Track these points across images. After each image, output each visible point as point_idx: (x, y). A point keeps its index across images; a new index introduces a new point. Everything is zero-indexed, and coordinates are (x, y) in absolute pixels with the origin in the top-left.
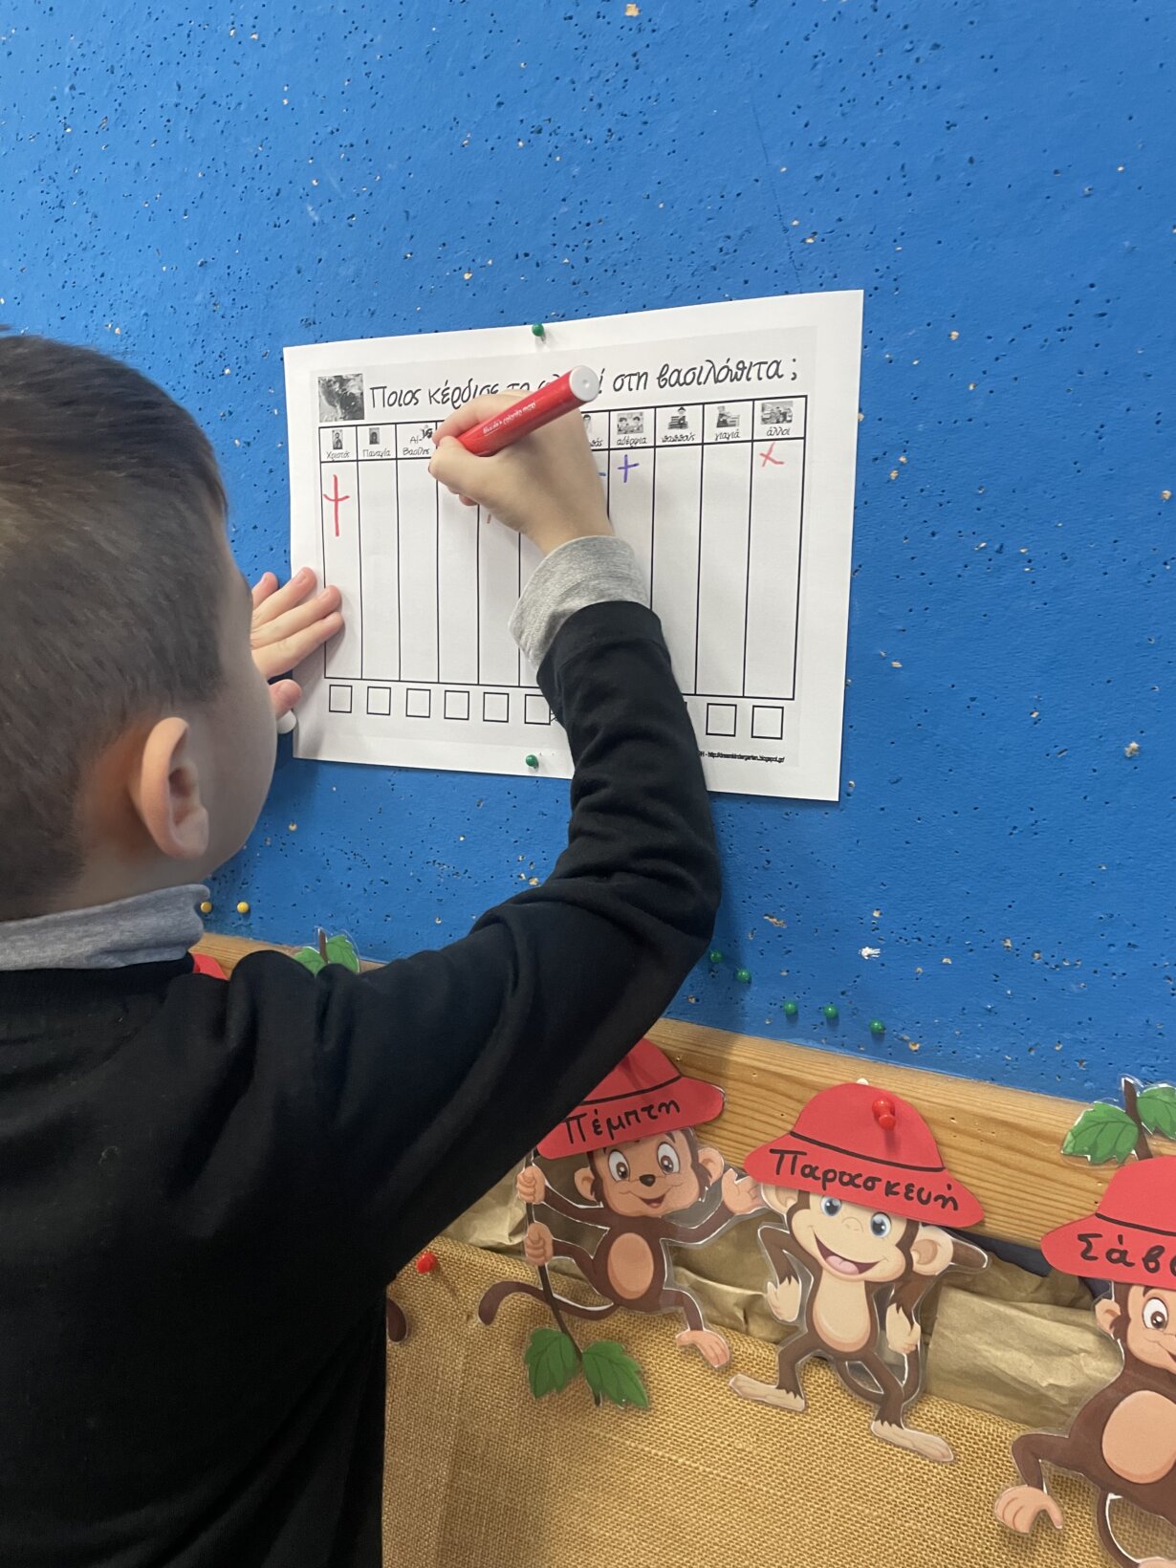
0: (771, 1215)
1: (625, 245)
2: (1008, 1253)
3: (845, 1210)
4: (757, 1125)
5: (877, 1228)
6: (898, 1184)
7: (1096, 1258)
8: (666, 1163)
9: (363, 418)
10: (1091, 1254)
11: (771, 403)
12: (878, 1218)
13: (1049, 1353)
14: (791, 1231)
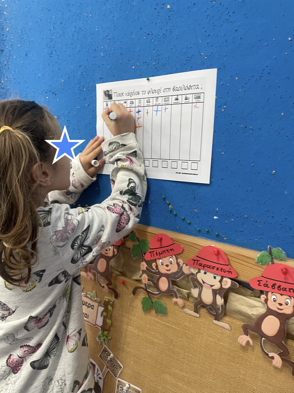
0: (193, 274)
1: (167, 59)
2: (240, 283)
3: (208, 273)
4: (190, 254)
5: (215, 278)
6: (219, 268)
7: (261, 286)
8: (171, 262)
9: (112, 99)
10: (260, 285)
11: (197, 94)
12: (215, 275)
13: (252, 307)
14: (197, 277)
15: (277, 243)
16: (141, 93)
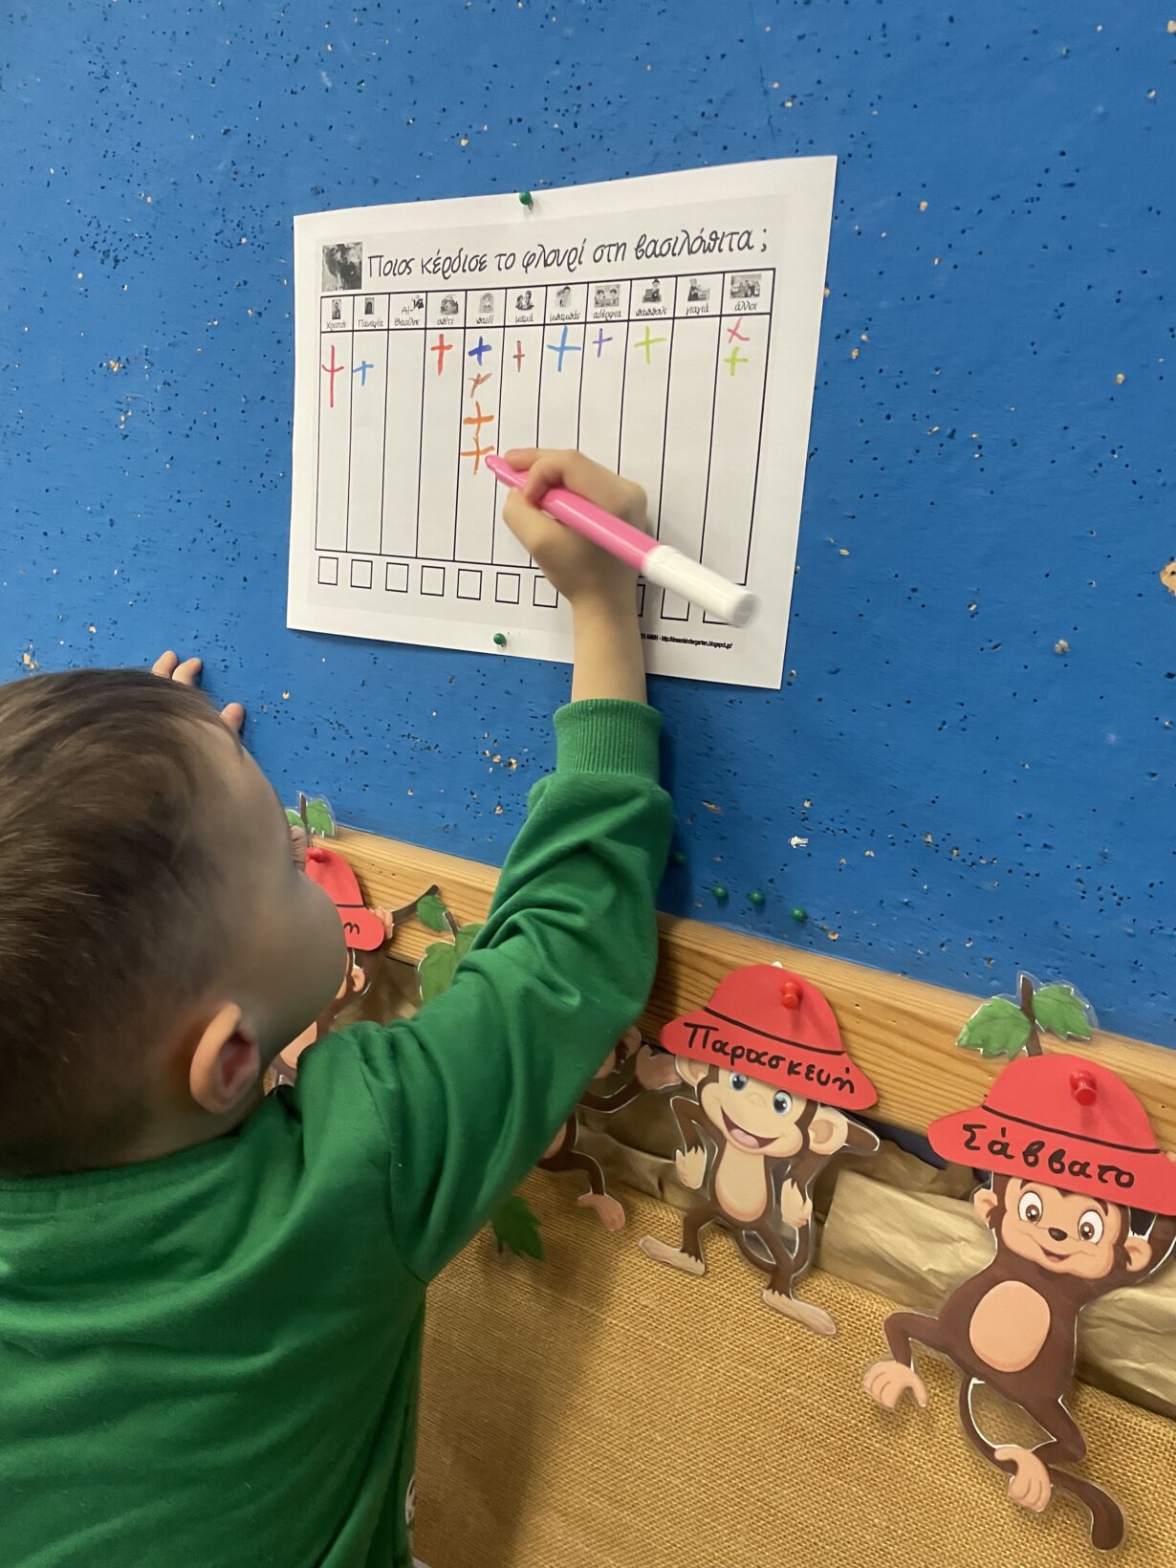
0: (684, 1087)
1: (613, 109)
2: (888, 1132)
3: (751, 1086)
4: (676, 999)
5: (779, 1106)
6: (800, 1064)
7: (978, 1148)
9: (360, 288)
10: (973, 1144)
11: (741, 276)
12: (781, 1096)
13: (931, 1239)
14: (700, 1101)
15: (1058, 964)
16: (491, 263)
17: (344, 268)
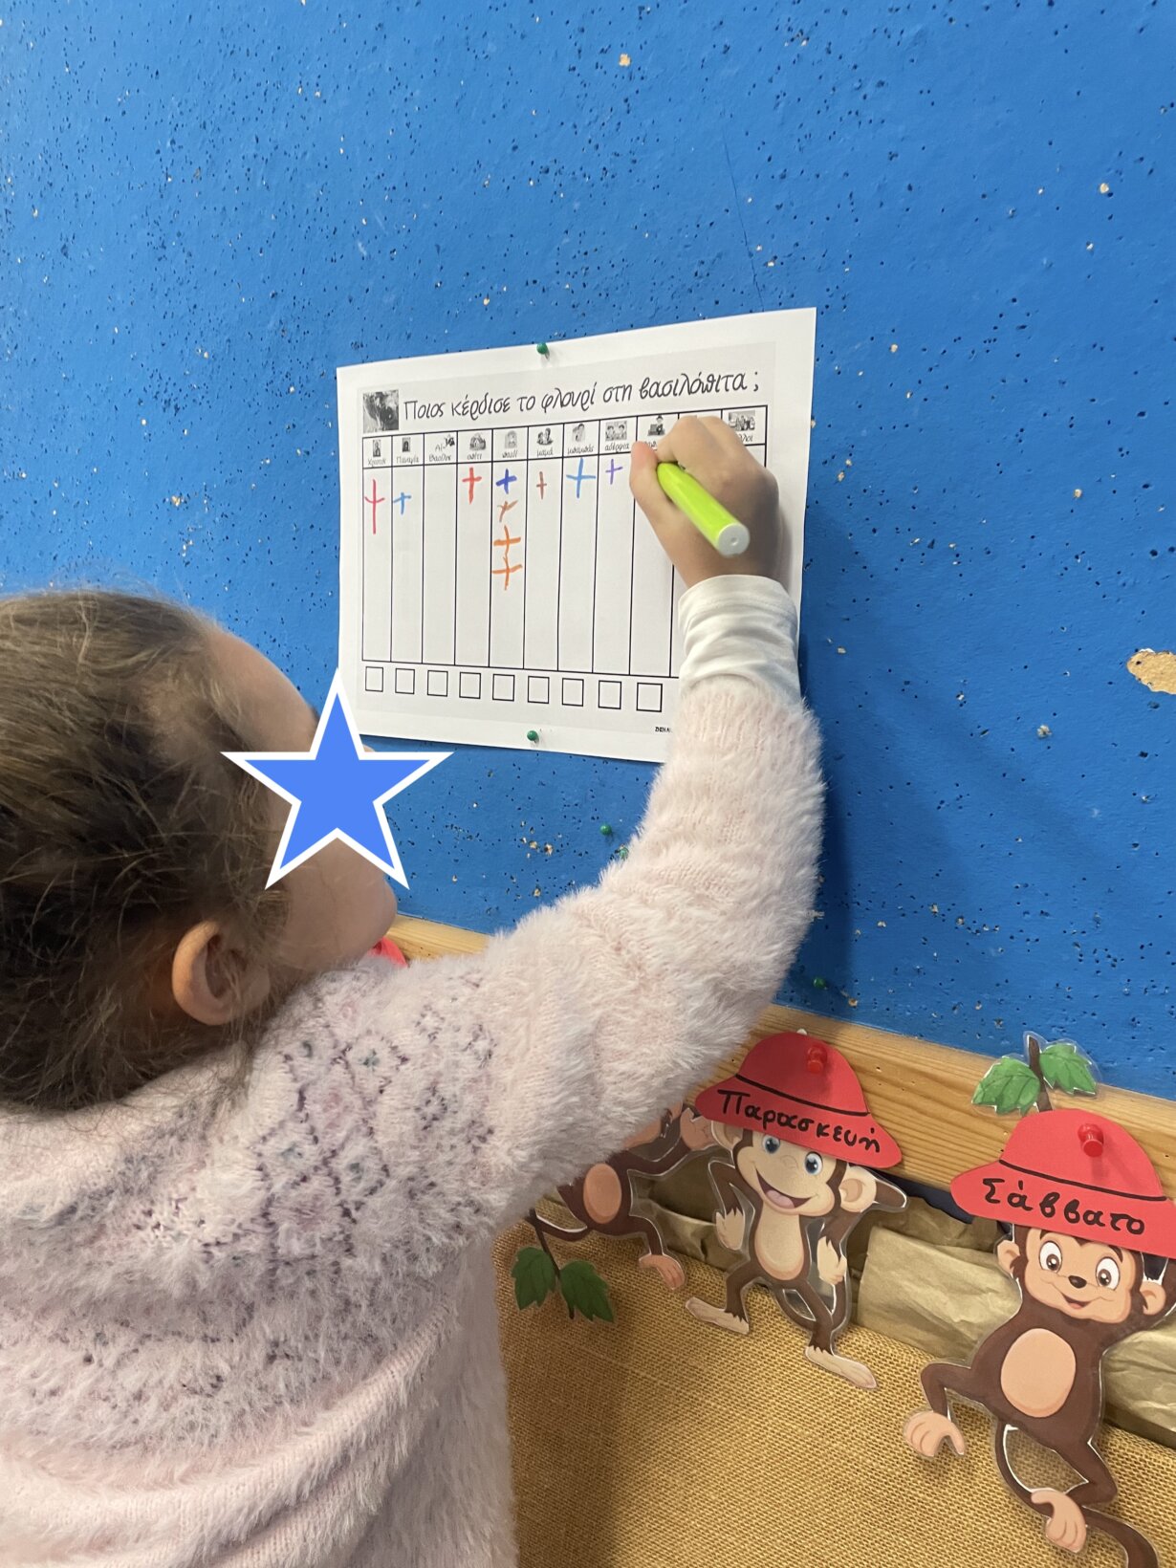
0: (721, 1152)
1: (617, 271)
2: (913, 1188)
3: (784, 1148)
5: (811, 1167)
6: (828, 1126)
7: (998, 1202)
9: (397, 429)
10: (993, 1197)
11: (737, 413)
12: (812, 1157)
13: (964, 1292)
14: (737, 1166)
15: (1063, 1023)
16: (514, 405)
17: (383, 413)
